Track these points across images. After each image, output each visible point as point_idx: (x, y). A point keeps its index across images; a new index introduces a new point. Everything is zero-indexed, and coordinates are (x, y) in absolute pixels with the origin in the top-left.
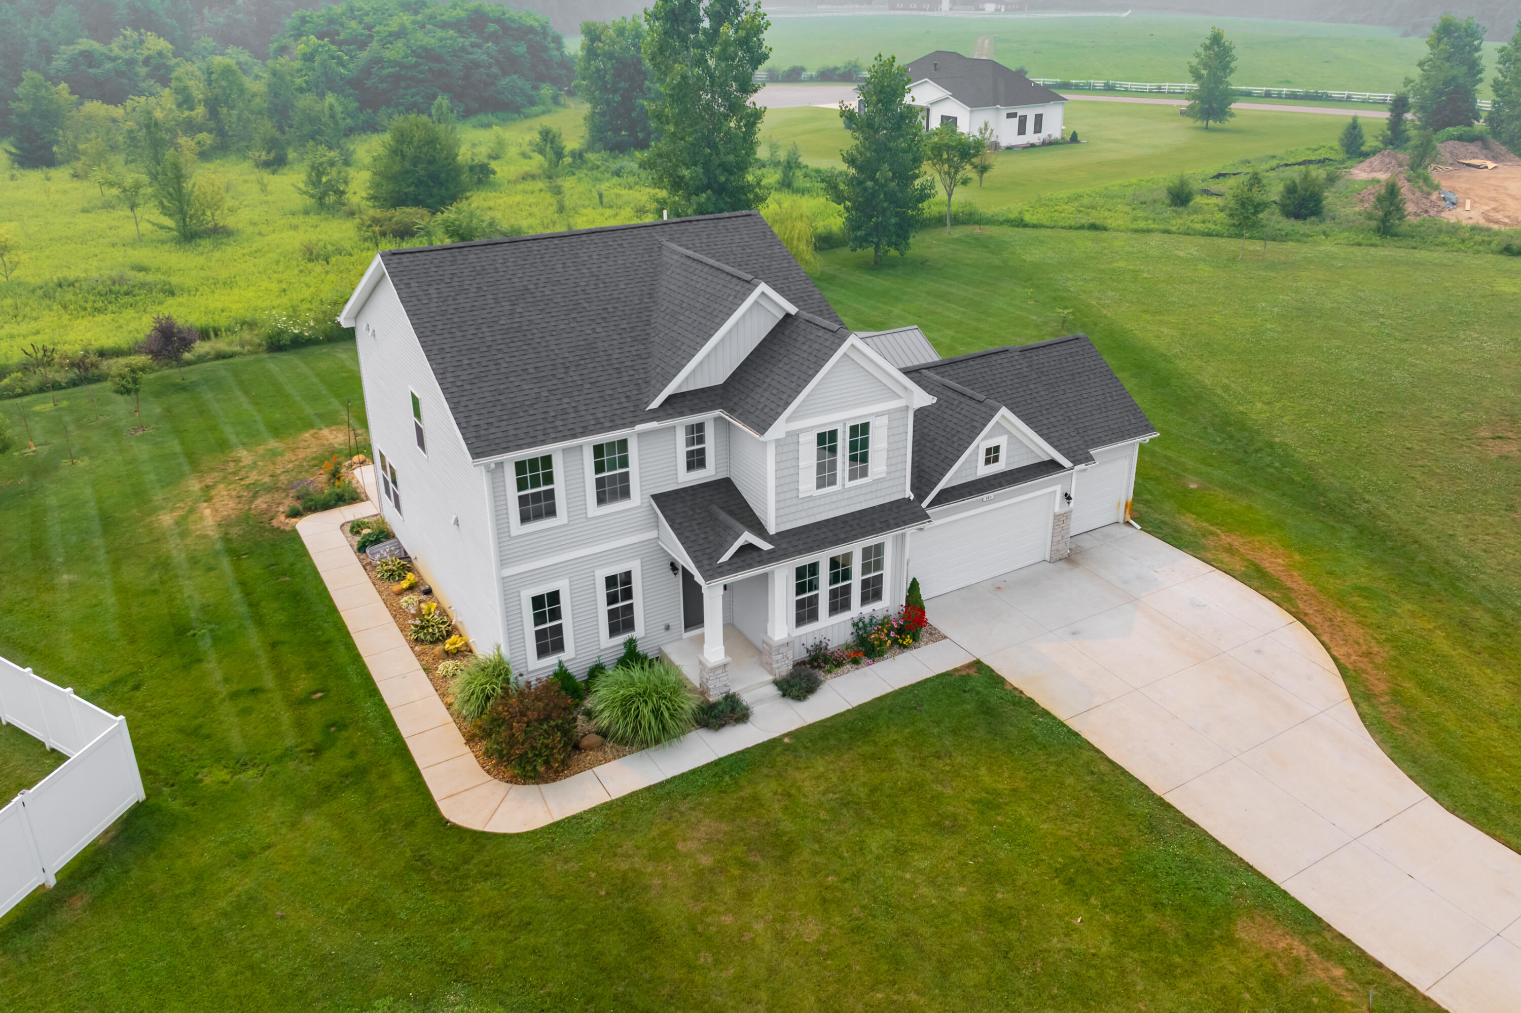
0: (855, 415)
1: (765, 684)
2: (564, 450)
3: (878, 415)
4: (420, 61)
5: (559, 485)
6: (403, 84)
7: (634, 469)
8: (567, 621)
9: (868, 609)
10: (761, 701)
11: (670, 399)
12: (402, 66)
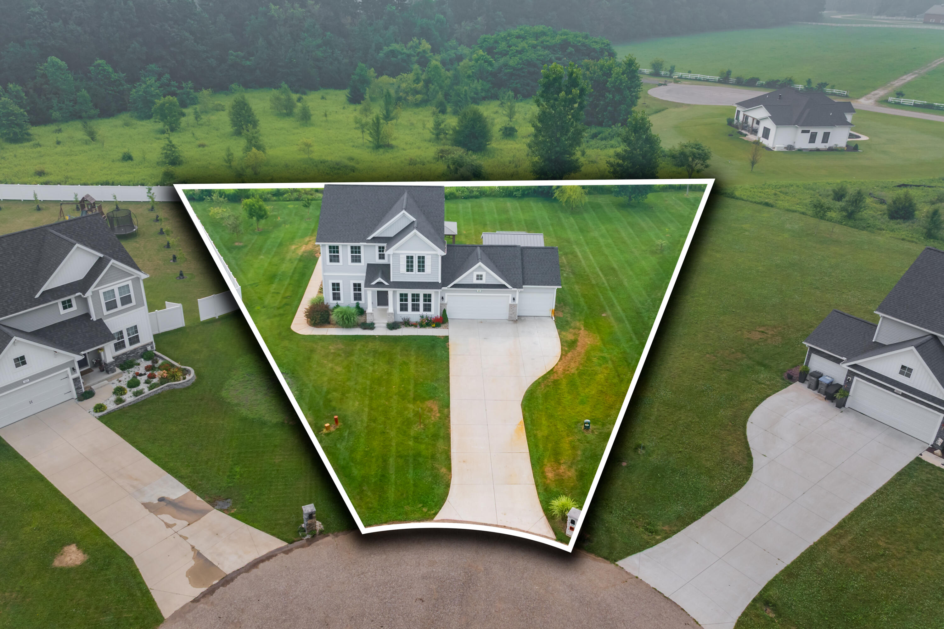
0: (421, 253)
1: (384, 323)
2: (342, 245)
3: (428, 254)
4: (524, 66)
5: (340, 254)
6: (513, 78)
7: (362, 254)
8: (341, 292)
9: (425, 313)
10: (380, 327)
11: (374, 238)
12: (514, 69)
